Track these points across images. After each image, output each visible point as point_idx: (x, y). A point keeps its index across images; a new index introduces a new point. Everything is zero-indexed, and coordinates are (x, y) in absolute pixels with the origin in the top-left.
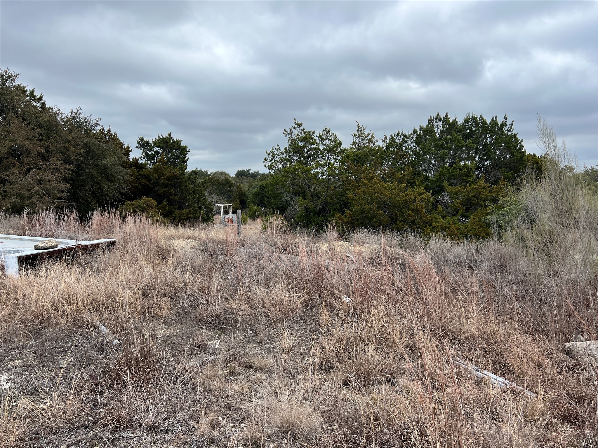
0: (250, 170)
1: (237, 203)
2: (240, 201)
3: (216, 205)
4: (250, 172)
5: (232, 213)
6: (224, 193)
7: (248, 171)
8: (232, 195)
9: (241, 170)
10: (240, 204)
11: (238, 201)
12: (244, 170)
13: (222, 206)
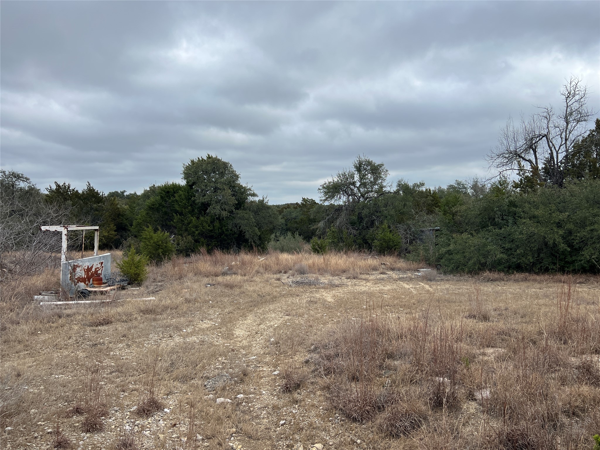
0: (125, 191)
1: (111, 230)
2: (115, 225)
3: (43, 228)
4: (125, 194)
5: (102, 247)
6: (87, 213)
7: (123, 193)
8: (101, 216)
9: (114, 191)
10: (115, 231)
11: (112, 226)
12: (117, 192)
13: (64, 232)
